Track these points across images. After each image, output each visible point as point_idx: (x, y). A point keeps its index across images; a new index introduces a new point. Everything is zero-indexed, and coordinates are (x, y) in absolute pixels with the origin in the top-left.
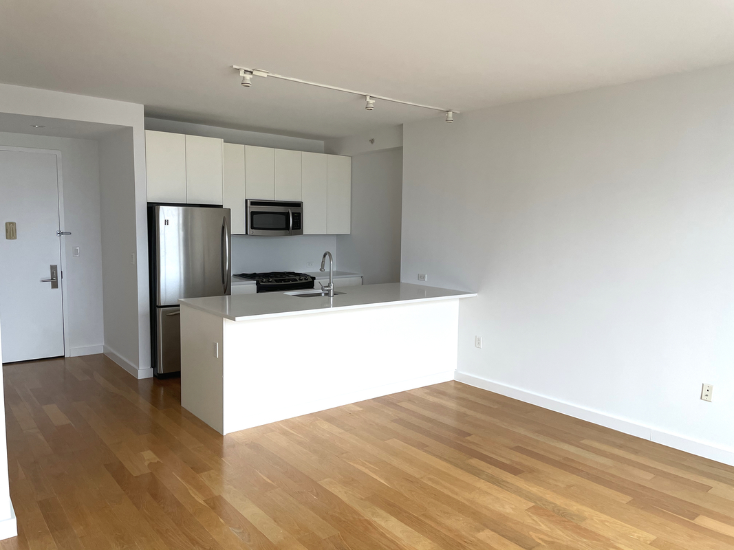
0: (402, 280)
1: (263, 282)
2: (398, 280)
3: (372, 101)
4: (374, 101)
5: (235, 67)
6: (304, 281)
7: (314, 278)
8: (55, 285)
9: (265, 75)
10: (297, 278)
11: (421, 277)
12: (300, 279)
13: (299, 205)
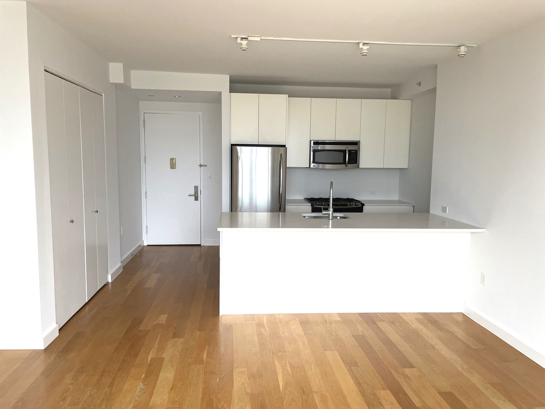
0: (431, 212)
1: (317, 205)
2: (428, 211)
3: (366, 47)
4: (368, 47)
5: (232, 36)
6: (354, 206)
7: (363, 205)
8: (196, 199)
9: (258, 39)
10: (348, 203)
11: (444, 210)
12: (350, 205)
13: (356, 143)
